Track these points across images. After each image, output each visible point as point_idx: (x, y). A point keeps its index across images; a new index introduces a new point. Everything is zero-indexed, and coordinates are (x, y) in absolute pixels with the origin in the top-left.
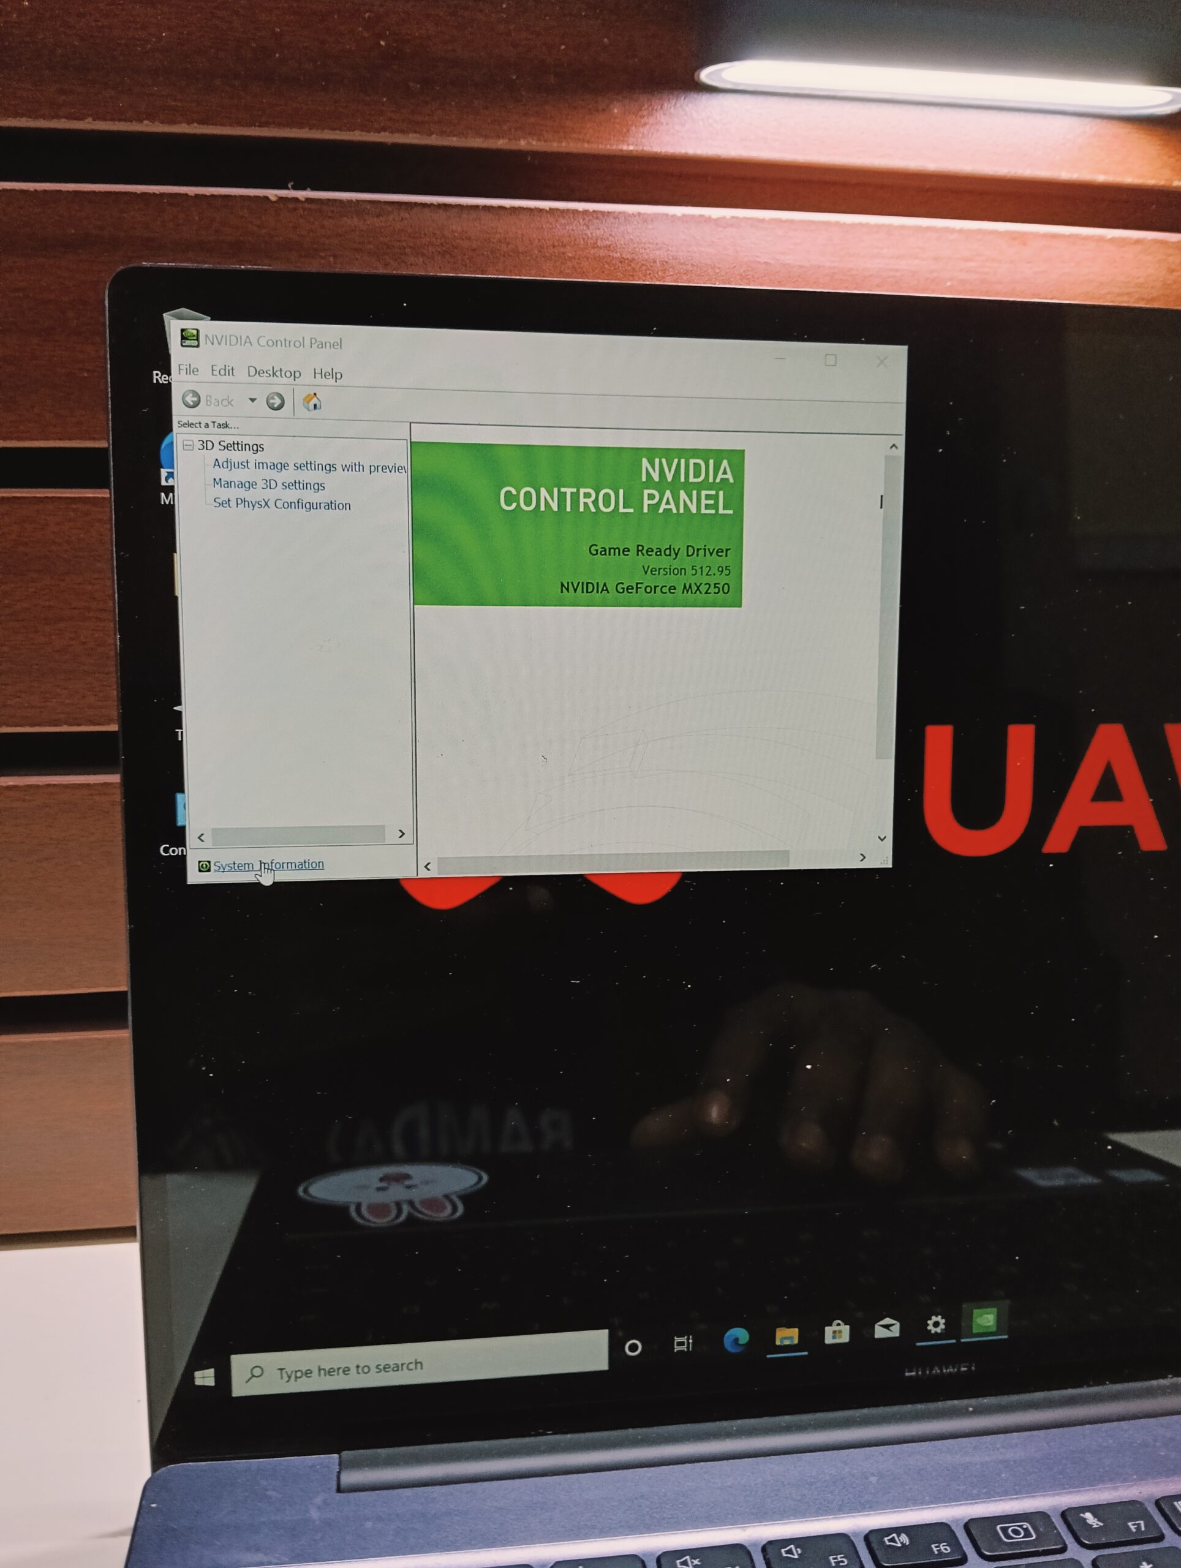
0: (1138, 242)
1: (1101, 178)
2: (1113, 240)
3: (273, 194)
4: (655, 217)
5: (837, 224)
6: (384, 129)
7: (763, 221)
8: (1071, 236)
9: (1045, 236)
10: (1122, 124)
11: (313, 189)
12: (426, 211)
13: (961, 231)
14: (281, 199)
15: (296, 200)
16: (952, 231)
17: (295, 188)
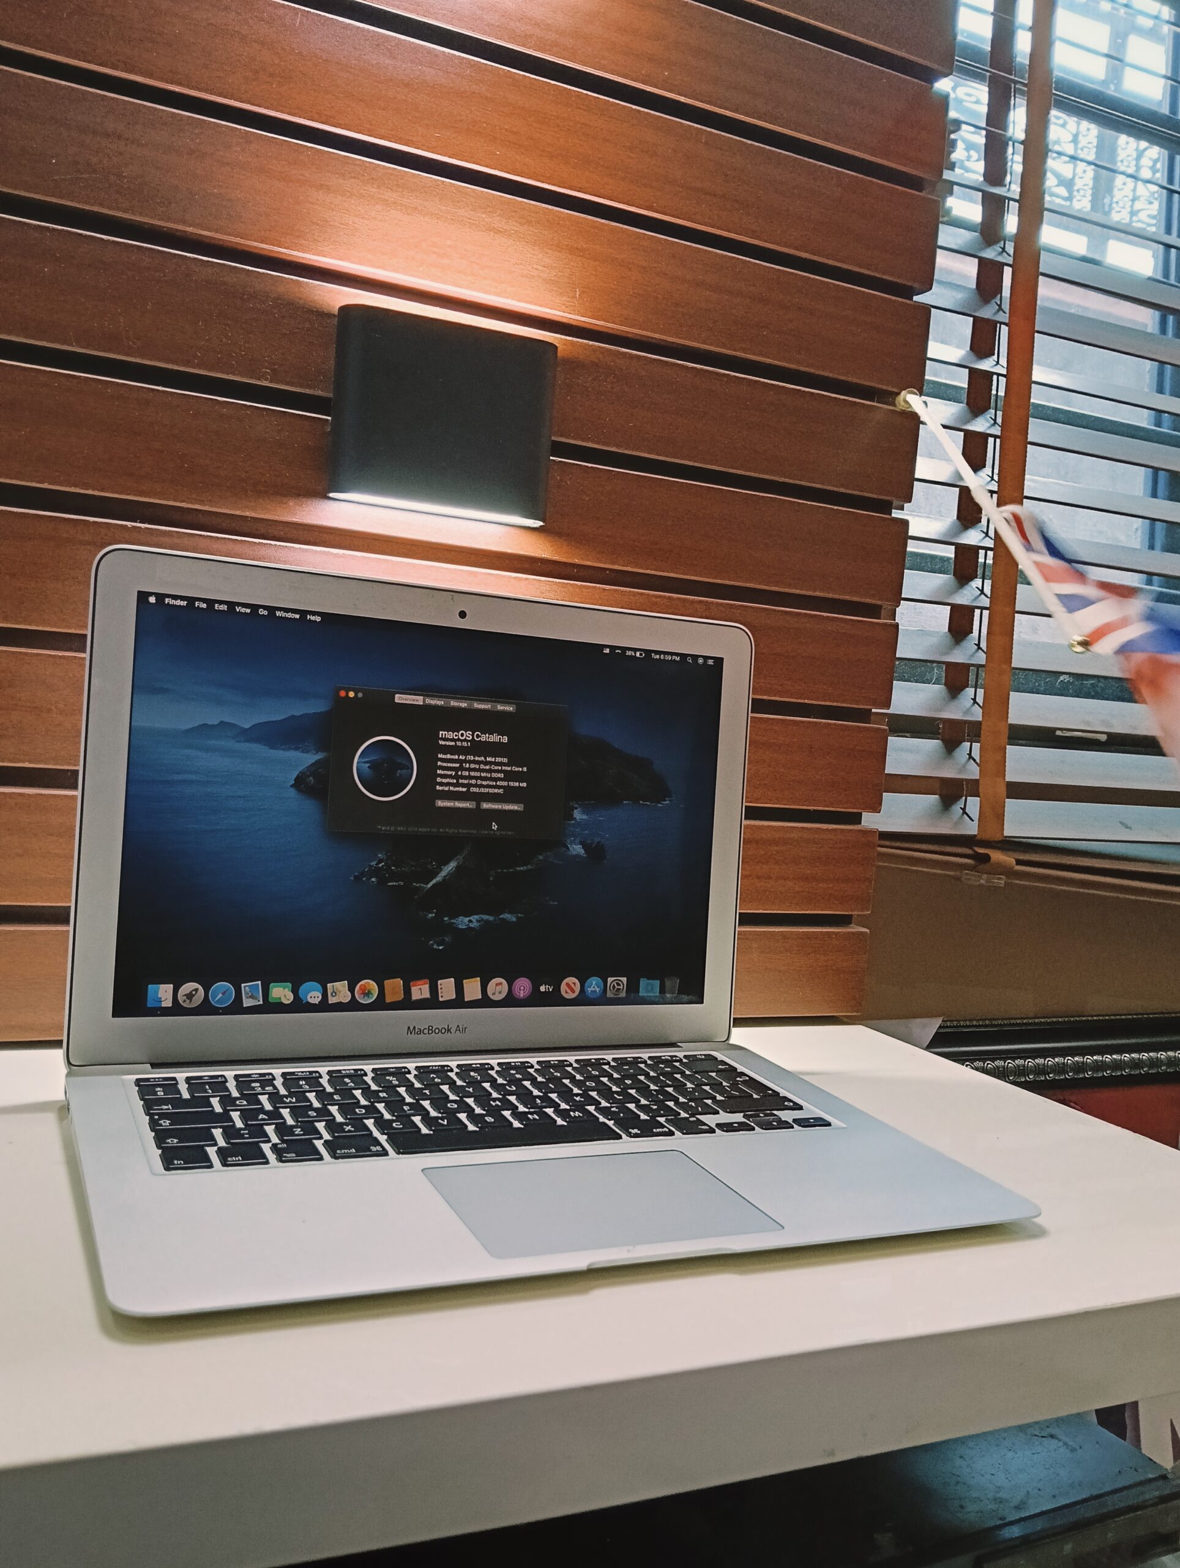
0: (526, 579)
1: (509, 551)
2: (516, 578)
3: (129, 524)
4: (306, 550)
5: (391, 560)
6: (183, 501)
7: (356, 556)
8: (496, 574)
9: (485, 574)
10: (519, 529)
11: (149, 524)
12: (201, 538)
13: (447, 569)
14: (134, 527)
15: (140, 527)
16: (443, 568)
17: (140, 522)
